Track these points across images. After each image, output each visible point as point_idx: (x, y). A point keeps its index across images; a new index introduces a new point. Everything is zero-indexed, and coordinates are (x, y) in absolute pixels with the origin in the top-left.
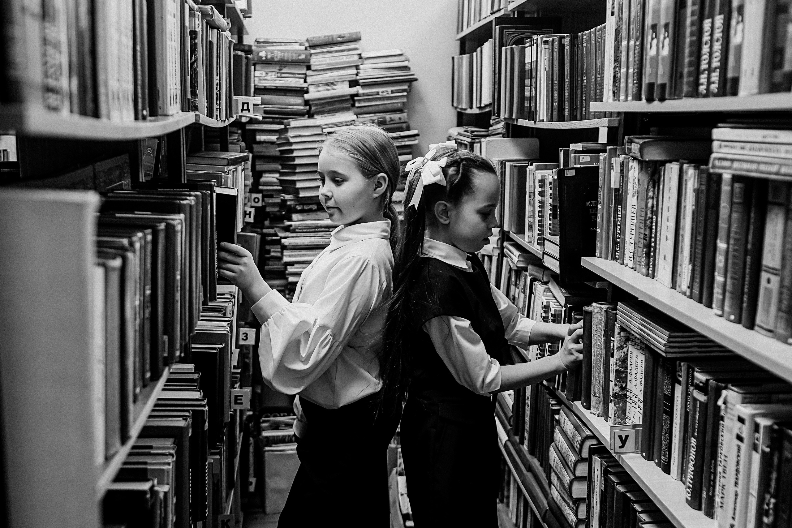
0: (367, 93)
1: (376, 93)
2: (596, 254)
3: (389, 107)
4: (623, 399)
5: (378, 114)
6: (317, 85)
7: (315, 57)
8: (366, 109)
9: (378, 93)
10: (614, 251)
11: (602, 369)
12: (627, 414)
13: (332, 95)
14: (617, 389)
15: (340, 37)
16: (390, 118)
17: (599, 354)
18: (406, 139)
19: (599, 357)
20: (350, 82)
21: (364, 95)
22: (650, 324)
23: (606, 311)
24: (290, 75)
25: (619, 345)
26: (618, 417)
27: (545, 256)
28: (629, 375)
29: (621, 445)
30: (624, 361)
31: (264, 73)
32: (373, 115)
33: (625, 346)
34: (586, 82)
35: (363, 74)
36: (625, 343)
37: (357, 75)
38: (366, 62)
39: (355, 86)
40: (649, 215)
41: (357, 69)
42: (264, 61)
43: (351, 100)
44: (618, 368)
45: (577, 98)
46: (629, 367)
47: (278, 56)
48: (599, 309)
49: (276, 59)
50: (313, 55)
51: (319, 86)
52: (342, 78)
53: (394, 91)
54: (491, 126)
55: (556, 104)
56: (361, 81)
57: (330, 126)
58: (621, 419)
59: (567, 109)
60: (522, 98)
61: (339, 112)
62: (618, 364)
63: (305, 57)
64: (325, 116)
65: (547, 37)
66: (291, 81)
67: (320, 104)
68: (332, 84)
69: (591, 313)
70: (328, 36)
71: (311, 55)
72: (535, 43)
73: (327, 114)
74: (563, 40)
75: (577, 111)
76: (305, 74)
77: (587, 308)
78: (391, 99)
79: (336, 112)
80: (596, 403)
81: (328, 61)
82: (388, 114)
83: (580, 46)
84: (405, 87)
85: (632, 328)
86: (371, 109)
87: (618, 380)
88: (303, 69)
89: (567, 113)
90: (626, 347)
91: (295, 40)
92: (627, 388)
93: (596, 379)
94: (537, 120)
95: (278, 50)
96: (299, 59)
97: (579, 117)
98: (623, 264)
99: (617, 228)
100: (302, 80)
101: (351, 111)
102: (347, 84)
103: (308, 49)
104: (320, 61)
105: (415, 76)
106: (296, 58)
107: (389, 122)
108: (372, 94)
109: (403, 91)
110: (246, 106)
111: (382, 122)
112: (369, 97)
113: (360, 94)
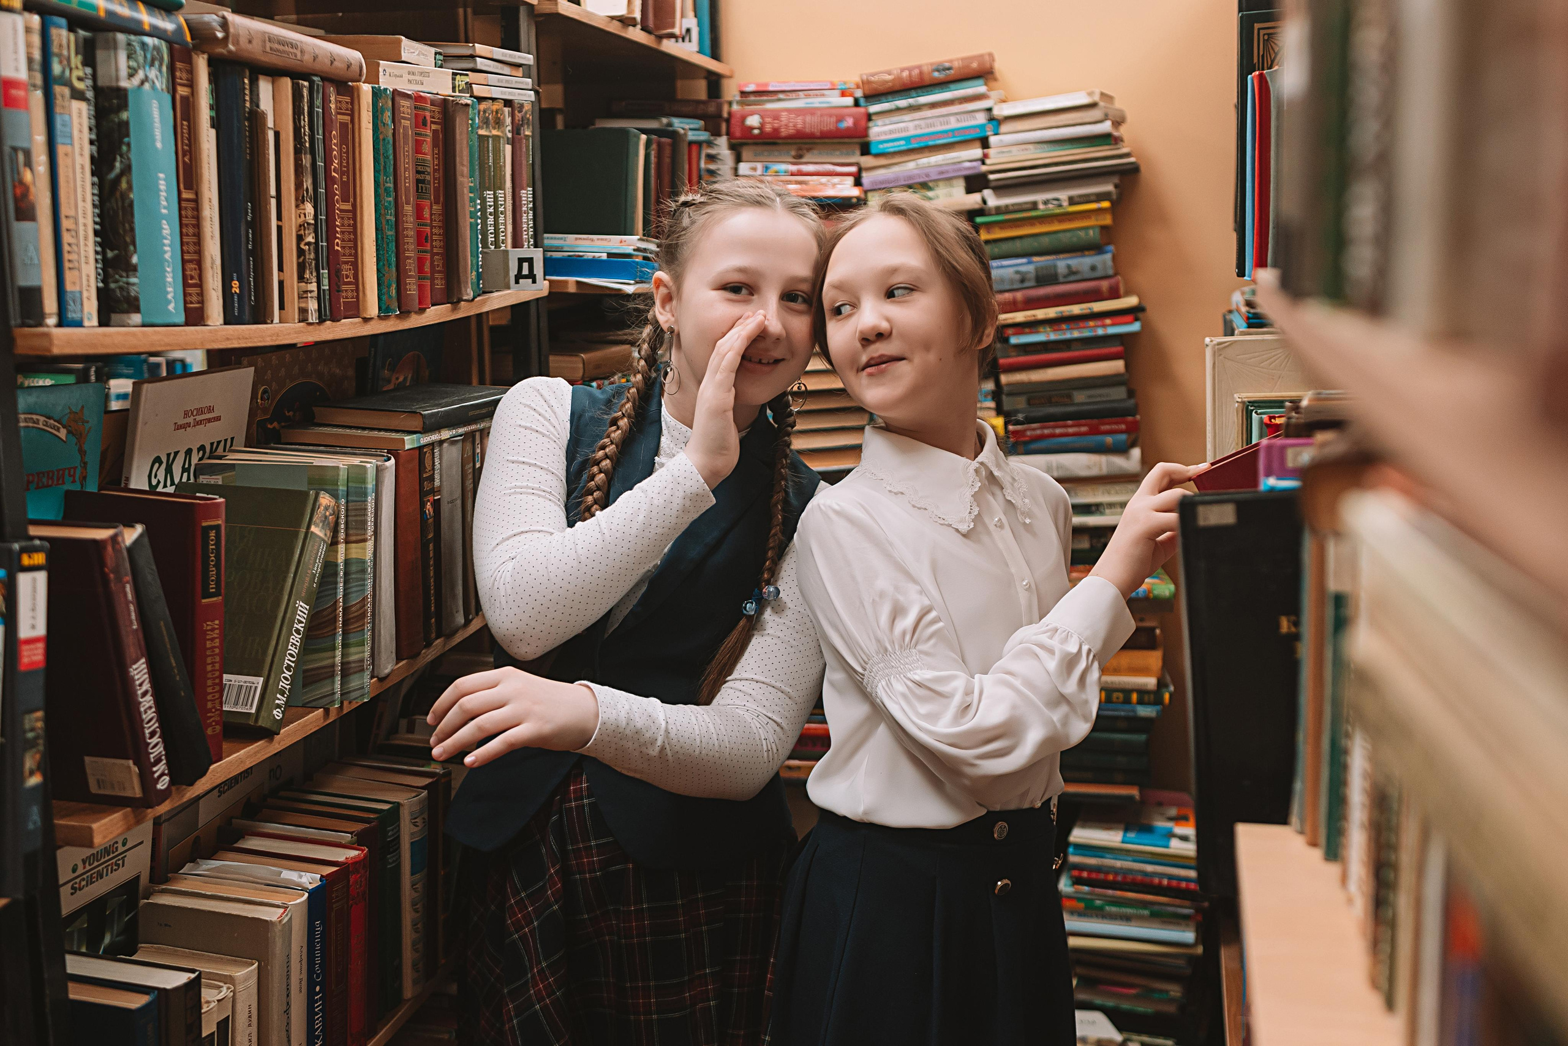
0: (1007, 206)
1: (1028, 206)
3: (1065, 238)
5: (1036, 259)
7: (880, 122)
8: (1005, 247)
9: (1034, 206)
15: (938, 71)
16: (1069, 267)
18: (1108, 321)
20: (966, 179)
21: (999, 210)
24: (822, 169)
31: (759, 166)
32: (1024, 260)
35: (997, 158)
37: (983, 162)
38: (1004, 128)
39: (980, 191)
41: (984, 148)
42: (758, 137)
47: (789, 125)
49: (784, 132)
50: (874, 118)
52: (947, 172)
53: (1077, 200)
63: (855, 124)
66: (826, 183)
68: (925, 186)
70: (910, 69)
71: (869, 117)
76: (857, 164)
78: (1068, 220)
81: (909, 131)
82: (1062, 256)
84: (1109, 188)
86: (1018, 245)
88: (853, 154)
91: (832, 83)
95: (789, 111)
96: (838, 129)
100: (850, 180)
102: (959, 187)
103: (862, 102)
104: (891, 132)
105: (1132, 160)
106: (832, 127)
107: (1065, 277)
108: (1019, 208)
109: (1100, 197)
110: (526, 265)
111: (1045, 278)
112: (1011, 218)
113: (990, 209)
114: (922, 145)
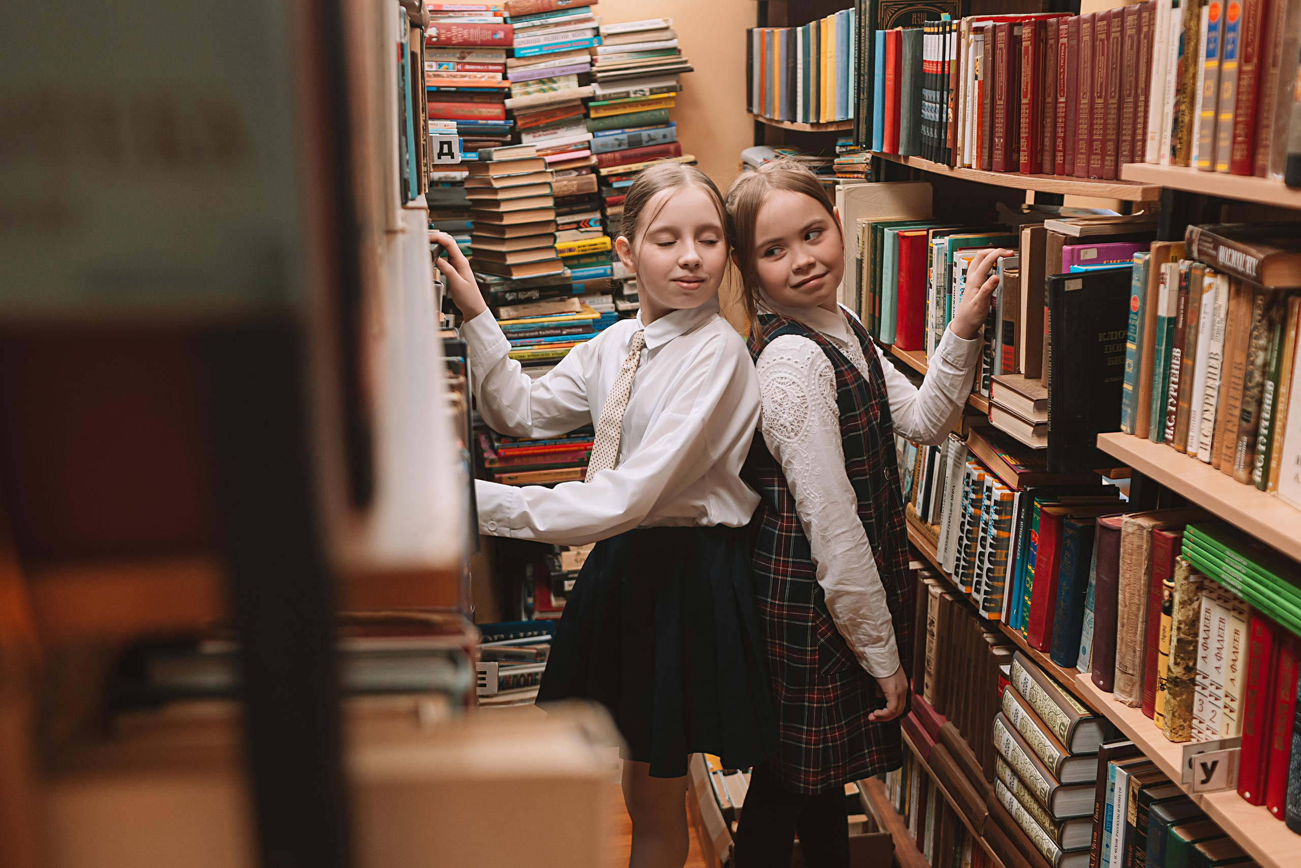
0: (610, 94)
1: (624, 95)
2: (1123, 427)
3: (646, 117)
4: (1189, 686)
5: (627, 130)
6: (524, 82)
7: (521, 35)
8: (607, 122)
9: (627, 94)
10: (1163, 427)
11: (1139, 629)
12: (1195, 711)
13: (552, 100)
14: (1178, 671)
15: (561, 1)
16: (649, 135)
17: (1135, 603)
19: (1134, 608)
20: (580, 76)
21: (605, 97)
22: (1267, 578)
23: (1151, 533)
24: (479, 67)
25: (1186, 598)
26: (1180, 717)
27: (993, 410)
28: (1200, 648)
29: (1204, 777)
30: (1193, 624)
32: (620, 131)
33: (1195, 598)
34: (1066, 107)
35: (602, 62)
36: (1196, 594)
37: (592, 64)
38: (607, 41)
39: (589, 84)
40: (1257, 377)
41: (591, 54)
42: (434, 43)
43: (583, 107)
44: (1182, 636)
45: (1043, 132)
46: (1202, 634)
47: (458, 35)
48: (1136, 527)
49: (454, 40)
50: (517, 31)
51: (528, 85)
52: (567, 71)
53: (655, 91)
54: (838, 156)
55: (999, 141)
56: (599, 75)
57: (549, 152)
58: (1185, 721)
59: (1024, 151)
60: (917, 120)
61: (563, 128)
62: (1183, 630)
63: (505, 35)
64: (540, 136)
65: (978, 20)
66: (482, 77)
67: (532, 116)
68: (551, 80)
69: (1118, 531)
71: (514, 31)
72: (955, 31)
73: (543, 131)
74: (1016, 28)
75: (1042, 155)
76: (505, 64)
77: (1104, 520)
78: (649, 104)
79: (558, 129)
80: (1126, 685)
81: (543, 41)
82: (644, 128)
83: (1051, 42)
84: (673, 83)
85: (1223, 576)
86: (615, 121)
87: (1182, 655)
88: (501, 56)
89: (1023, 159)
90: (1197, 600)
91: (487, 7)
92: (1196, 669)
93: (1127, 645)
94: (958, 164)
95: (457, 25)
96: (493, 39)
97: (1047, 166)
98: (1185, 452)
99: (1169, 387)
100: (499, 75)
101: (582, 126)
102: (574, 82)
103: (509, 21)
104: (528, 42)
105: (688, 65)
106: (489, 38)
107: (647, 142)
108: (618, 96)
109: (670, 89)
110: (446, 147)
111: (635, 143)
112: (613, 102)
113: (599, 96)
114: (550, 52)
